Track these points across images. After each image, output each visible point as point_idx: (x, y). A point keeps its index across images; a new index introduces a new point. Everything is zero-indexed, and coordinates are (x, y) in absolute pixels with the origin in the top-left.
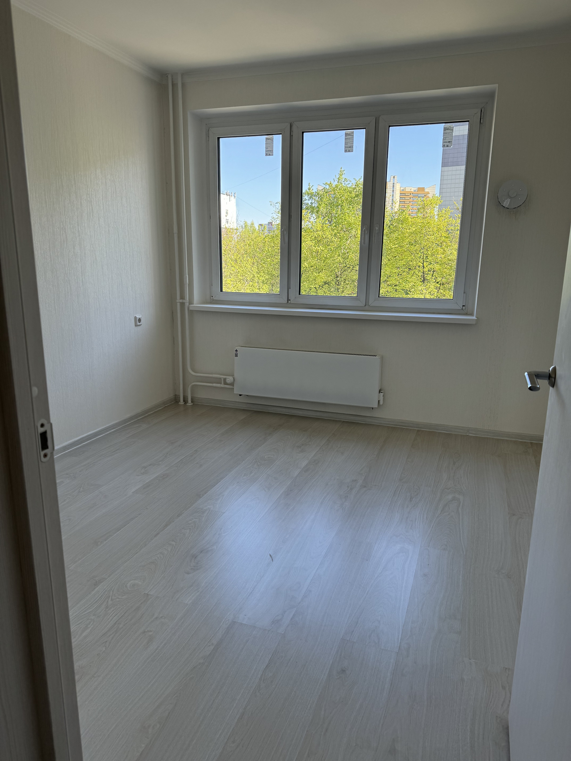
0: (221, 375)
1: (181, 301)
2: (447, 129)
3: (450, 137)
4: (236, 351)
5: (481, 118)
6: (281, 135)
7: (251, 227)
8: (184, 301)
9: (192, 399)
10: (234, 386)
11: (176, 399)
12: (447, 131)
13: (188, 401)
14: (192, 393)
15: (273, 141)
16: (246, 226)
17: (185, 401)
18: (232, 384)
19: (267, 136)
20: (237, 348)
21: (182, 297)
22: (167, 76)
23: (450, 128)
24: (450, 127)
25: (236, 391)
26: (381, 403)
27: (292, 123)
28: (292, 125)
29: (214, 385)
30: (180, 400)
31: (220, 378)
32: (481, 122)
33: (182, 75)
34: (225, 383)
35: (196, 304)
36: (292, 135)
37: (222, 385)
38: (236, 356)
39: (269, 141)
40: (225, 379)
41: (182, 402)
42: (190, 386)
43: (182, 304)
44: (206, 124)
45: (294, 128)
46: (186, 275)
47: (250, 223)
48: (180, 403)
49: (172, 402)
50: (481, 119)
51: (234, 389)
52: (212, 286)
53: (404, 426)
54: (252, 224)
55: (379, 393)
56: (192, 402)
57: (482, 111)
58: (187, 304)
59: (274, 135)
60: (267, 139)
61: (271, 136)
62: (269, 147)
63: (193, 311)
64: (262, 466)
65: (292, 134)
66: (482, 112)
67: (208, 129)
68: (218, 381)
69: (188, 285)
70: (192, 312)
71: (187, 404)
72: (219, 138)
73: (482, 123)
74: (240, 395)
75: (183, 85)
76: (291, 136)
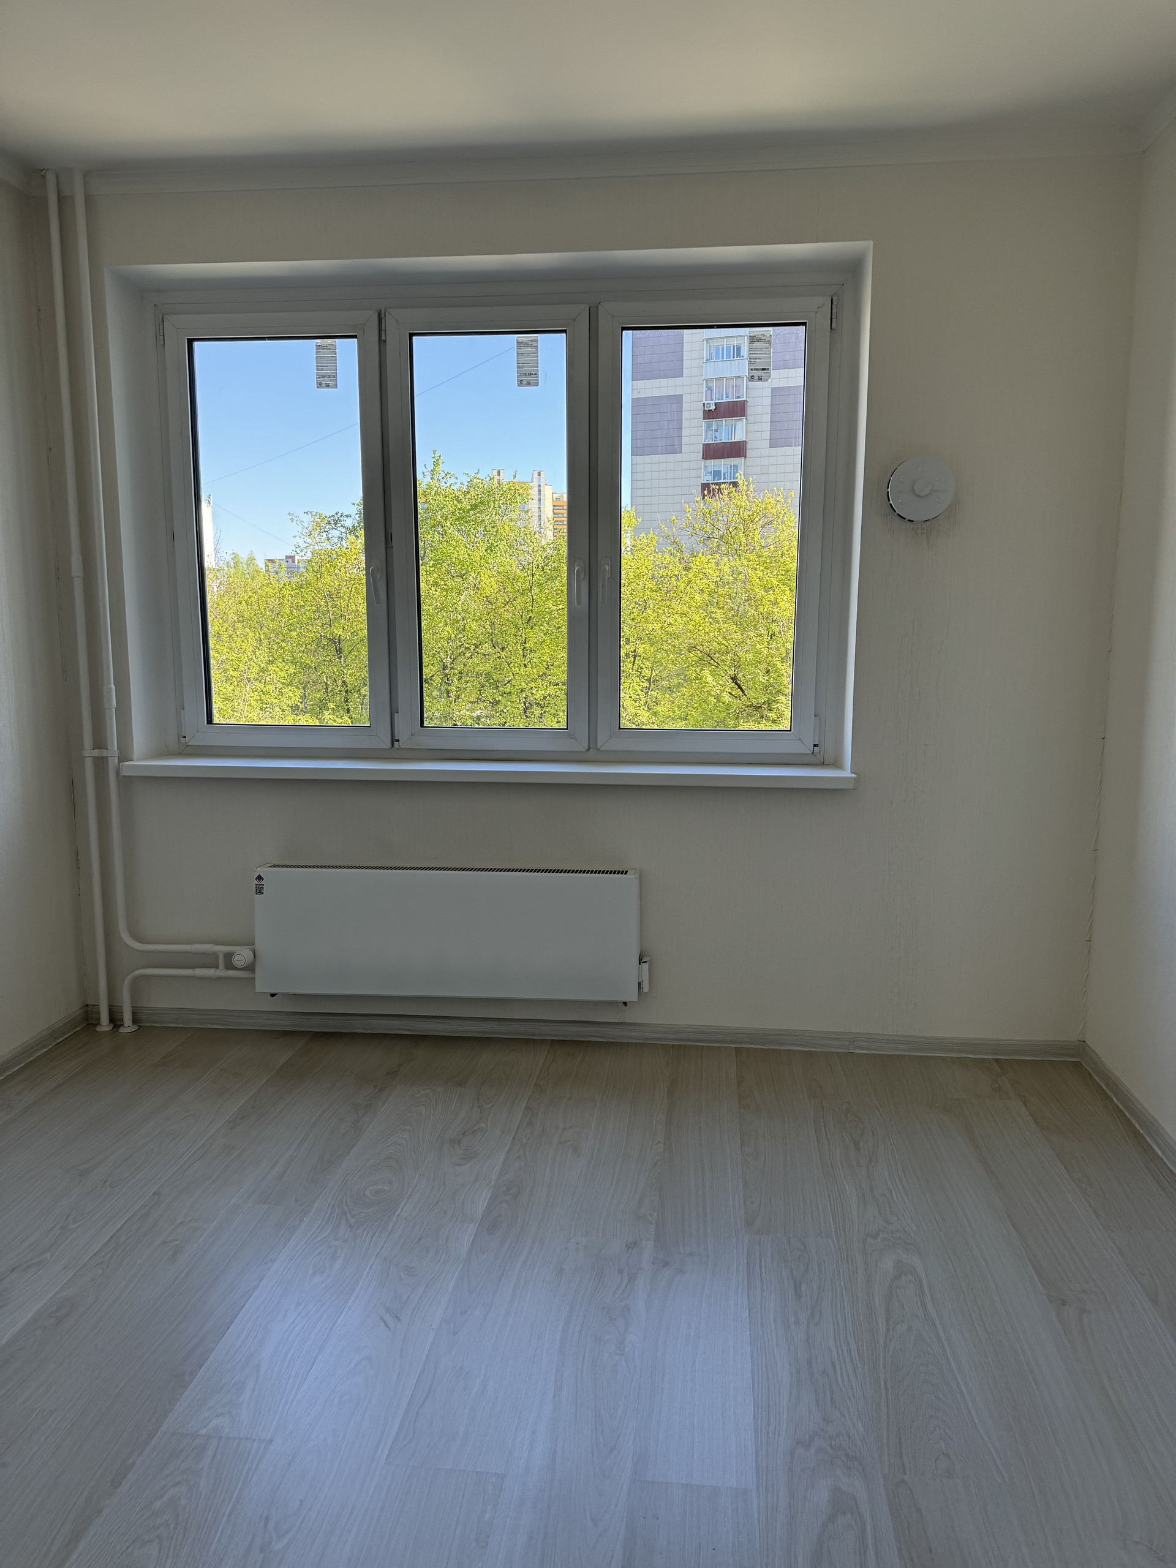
0: (217, 944)
1: (96, 753)
2: (758, 341)
3: (765, 358)
4: (259, 878)
5: (833, 317)
6: (356, 339)
7: (248, 565)
8: (104, 753)
9: (134, 1014)
10: (254, 971)
11: (88, 1018)
12: (757, 345)
13: (122, 1020)
14: (134, 997)
15: (335, 354)
16: (237, 562)
17: (115, 1020)
18: (251, 968)
19: (318, 341)
20: (261, 871)
21: (100, 743)
22: (43, 177)
23: (763, 338)
24: (764, 335)
25: (262, 985)
26: (646, 989)
27: (383, 311)
28: (383, 316)
29: (199, 972)
30: (99, 1019)
31: (215, 955)
32: (833, 326)
33: (86, 174)
34: (229, 966)
35: (139, 760)
36: (385, 341)
37: (221, 972)
38: (260, 891)
39: (324, 353)
40: (229, 956)
41: (105, 1025)
42: (127, 981)
43: (100, 763)
44: (155, 305)
45: (389, 323)
46: (110, 684)
47: (246, 558)
48: (99, 1029)
49: (76, 1027)
50: (834, 320)
51: (254, 978)
52: (182, 711)
53: (701, 1041)
54: (252, 559)
55: (640, 964)
56: (135, 1021)
57: (834, 302)
58: (113, 762)
59: (337, 340)
60: (318, 347)
61: (330, 341)
62: (325, 366)
63: (130, 777)
64: (362, 1229)
65: (383, 338)
66: (833, 305)
67: (161, 316)
68: (210, 961)
69: (114, 710)
70: (127, 783)
71: (122, 1030)
72: (190, 342)
73: (835, 329)
74: (273, 995)
75: (89, 199)
76: (382, 342)
